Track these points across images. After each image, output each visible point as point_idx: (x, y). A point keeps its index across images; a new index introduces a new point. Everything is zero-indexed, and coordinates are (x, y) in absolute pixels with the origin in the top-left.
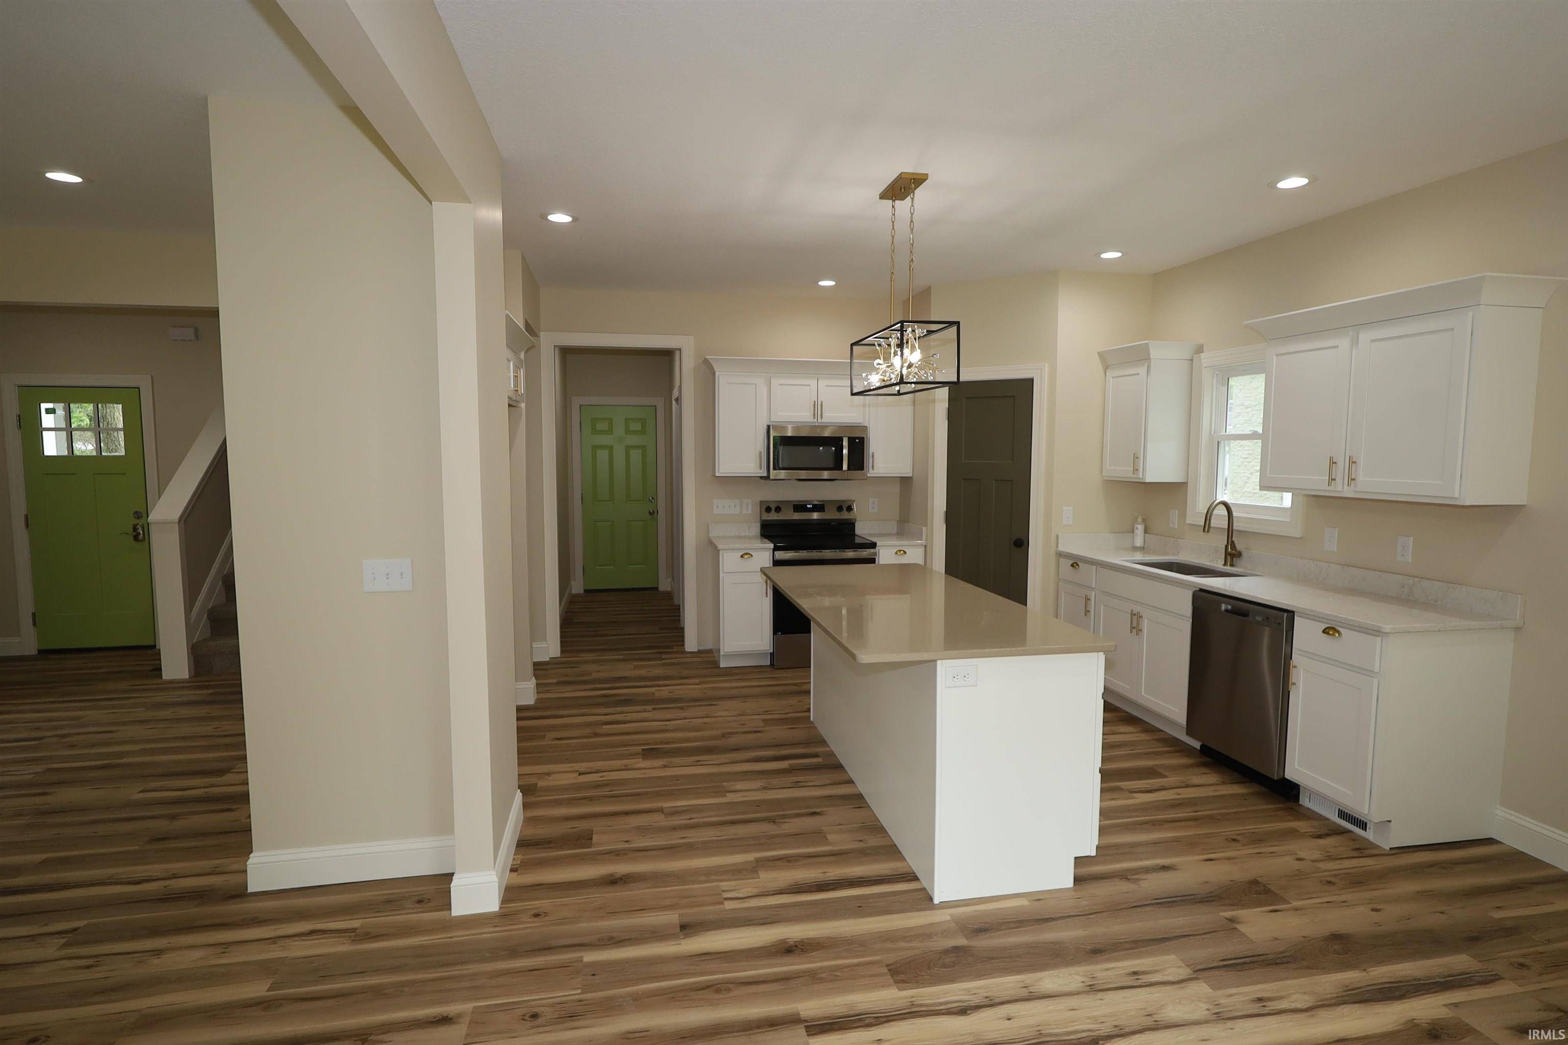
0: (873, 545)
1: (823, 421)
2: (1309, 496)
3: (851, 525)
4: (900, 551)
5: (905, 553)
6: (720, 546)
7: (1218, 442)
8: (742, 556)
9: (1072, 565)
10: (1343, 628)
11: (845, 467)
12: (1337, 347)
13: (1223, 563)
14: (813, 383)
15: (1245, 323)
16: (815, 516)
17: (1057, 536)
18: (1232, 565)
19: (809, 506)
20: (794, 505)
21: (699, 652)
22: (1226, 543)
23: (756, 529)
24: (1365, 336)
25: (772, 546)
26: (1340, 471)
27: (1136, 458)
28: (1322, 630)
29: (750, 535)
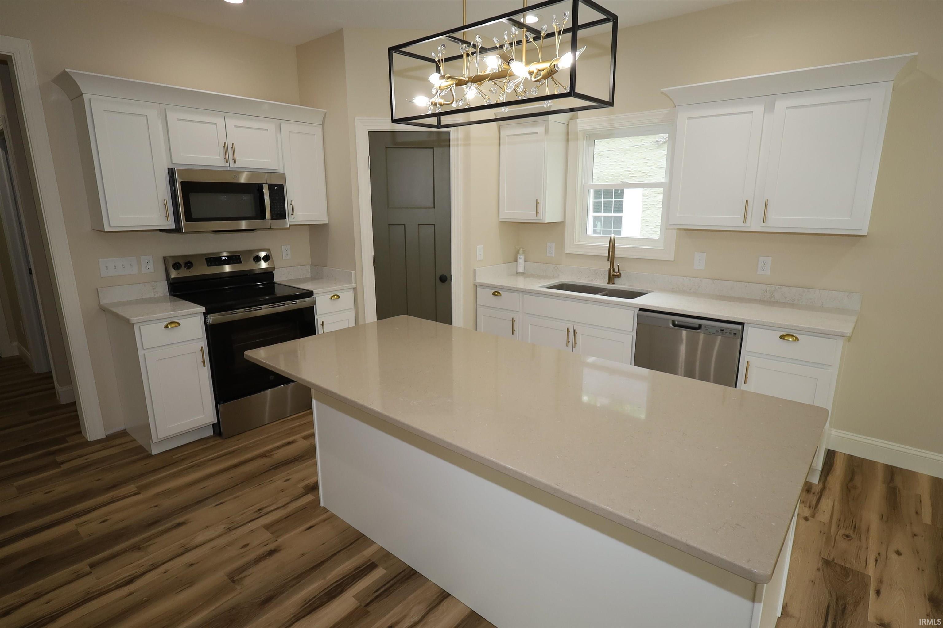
0: (310, 294)
1: (236, 165)
2: (680, 229)
3: (268, 275)
4: (334, 296)
5: (339, 297)
6: (134, 320)
7: (588, 190)
8: (166, 327)
9: (494, 294)
10: (799, 334)
11: (268, 215)
12: (752, 112)
13: (607, 282)
14: (220, 121)
15: (661, 90)
16: (227, 268)
17: (475, 271)
18: (613, 283)
19: (223, 259)
20: (206, 259)
21: (110, 438)
22: (609, 267)
23: (163, 288)
24: (781, 105)
25: (203, 309)
26: (756, 211)
27: (537, 203)
28: (779, 336)
29: (156, 296)
